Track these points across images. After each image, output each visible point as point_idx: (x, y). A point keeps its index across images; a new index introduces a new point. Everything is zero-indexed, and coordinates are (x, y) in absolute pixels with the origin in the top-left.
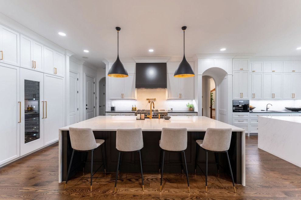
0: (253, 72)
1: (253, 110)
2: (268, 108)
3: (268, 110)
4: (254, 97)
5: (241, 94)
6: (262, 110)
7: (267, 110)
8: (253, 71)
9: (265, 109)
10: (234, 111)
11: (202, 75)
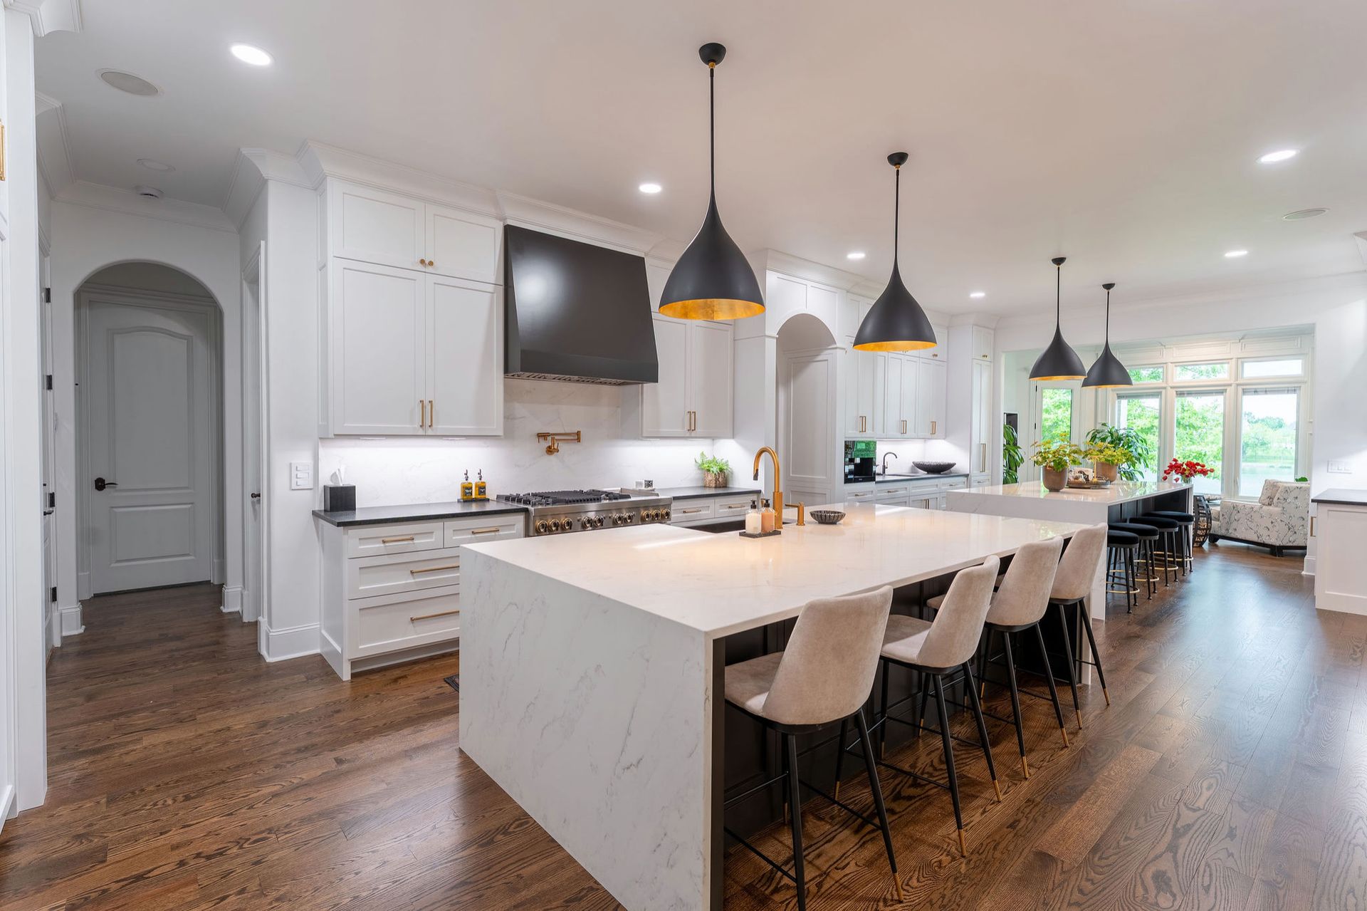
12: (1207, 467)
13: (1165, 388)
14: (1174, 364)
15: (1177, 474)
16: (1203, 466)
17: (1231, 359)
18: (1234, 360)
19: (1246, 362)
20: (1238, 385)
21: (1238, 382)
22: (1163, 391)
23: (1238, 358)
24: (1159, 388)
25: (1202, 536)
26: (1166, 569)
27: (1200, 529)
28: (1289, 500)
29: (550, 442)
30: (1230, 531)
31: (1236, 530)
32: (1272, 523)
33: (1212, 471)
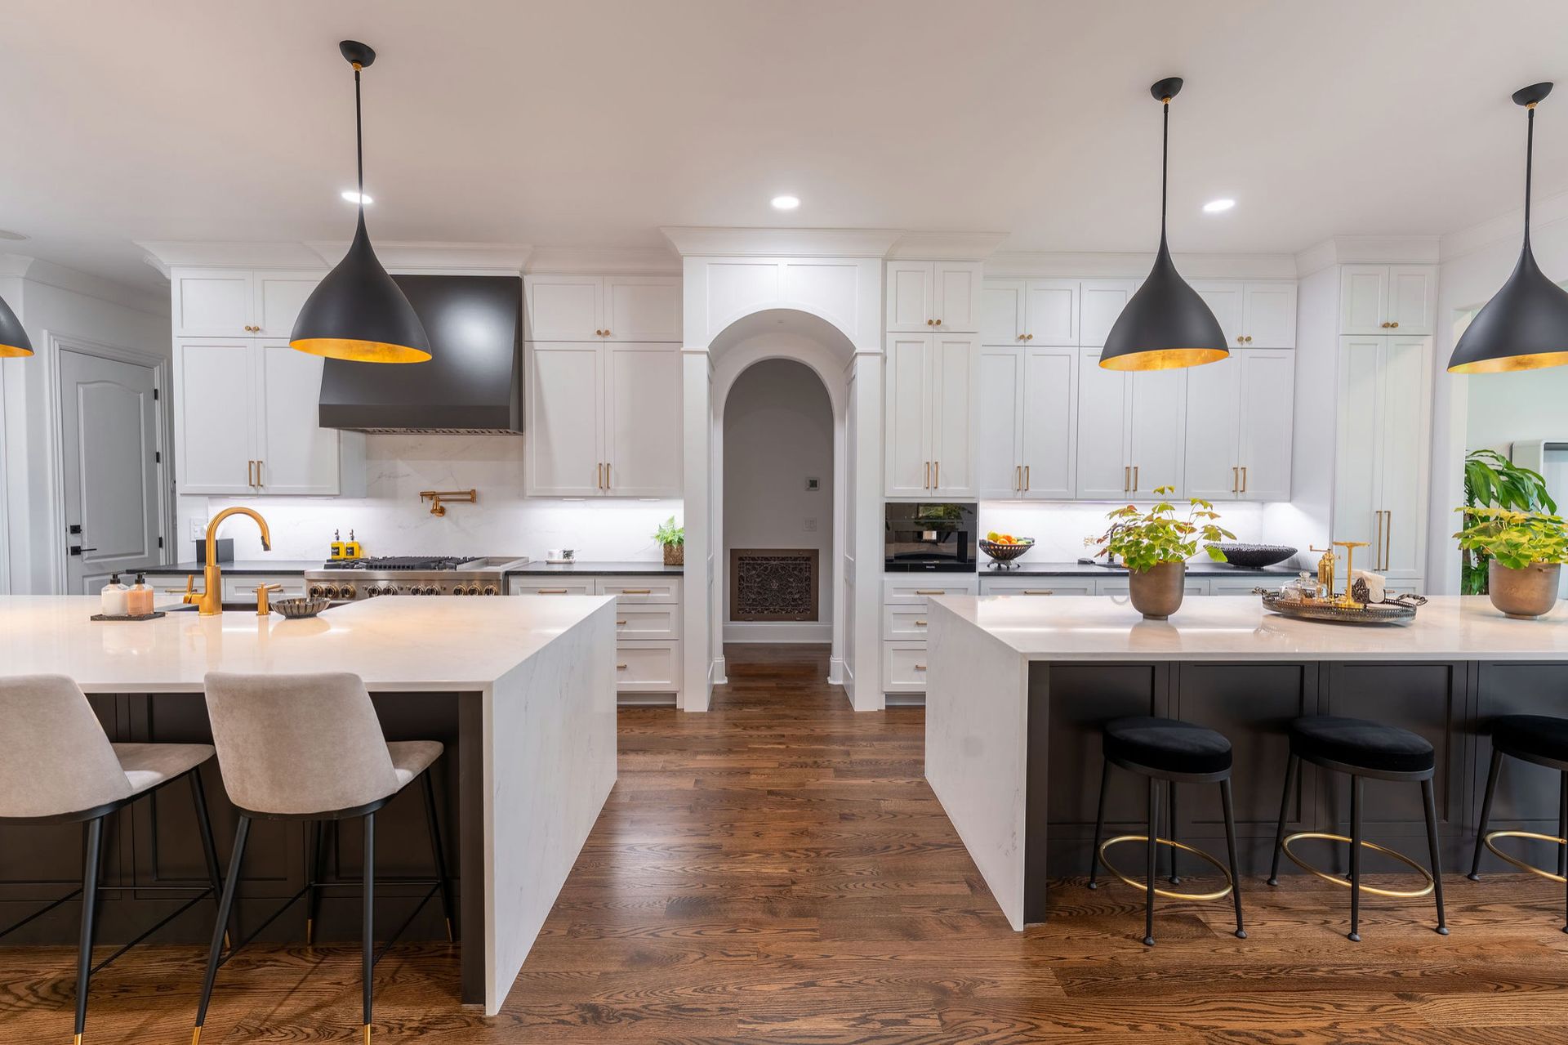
0: (1022, 342)
1: (1017, 560)
4: (1022, 486)
5: (930, 469)
6: (1082, 562)
7: (1111, 559)
8: (1022, 337)
10: (892, 565)
11: (707, 353)
29: (438, 502)
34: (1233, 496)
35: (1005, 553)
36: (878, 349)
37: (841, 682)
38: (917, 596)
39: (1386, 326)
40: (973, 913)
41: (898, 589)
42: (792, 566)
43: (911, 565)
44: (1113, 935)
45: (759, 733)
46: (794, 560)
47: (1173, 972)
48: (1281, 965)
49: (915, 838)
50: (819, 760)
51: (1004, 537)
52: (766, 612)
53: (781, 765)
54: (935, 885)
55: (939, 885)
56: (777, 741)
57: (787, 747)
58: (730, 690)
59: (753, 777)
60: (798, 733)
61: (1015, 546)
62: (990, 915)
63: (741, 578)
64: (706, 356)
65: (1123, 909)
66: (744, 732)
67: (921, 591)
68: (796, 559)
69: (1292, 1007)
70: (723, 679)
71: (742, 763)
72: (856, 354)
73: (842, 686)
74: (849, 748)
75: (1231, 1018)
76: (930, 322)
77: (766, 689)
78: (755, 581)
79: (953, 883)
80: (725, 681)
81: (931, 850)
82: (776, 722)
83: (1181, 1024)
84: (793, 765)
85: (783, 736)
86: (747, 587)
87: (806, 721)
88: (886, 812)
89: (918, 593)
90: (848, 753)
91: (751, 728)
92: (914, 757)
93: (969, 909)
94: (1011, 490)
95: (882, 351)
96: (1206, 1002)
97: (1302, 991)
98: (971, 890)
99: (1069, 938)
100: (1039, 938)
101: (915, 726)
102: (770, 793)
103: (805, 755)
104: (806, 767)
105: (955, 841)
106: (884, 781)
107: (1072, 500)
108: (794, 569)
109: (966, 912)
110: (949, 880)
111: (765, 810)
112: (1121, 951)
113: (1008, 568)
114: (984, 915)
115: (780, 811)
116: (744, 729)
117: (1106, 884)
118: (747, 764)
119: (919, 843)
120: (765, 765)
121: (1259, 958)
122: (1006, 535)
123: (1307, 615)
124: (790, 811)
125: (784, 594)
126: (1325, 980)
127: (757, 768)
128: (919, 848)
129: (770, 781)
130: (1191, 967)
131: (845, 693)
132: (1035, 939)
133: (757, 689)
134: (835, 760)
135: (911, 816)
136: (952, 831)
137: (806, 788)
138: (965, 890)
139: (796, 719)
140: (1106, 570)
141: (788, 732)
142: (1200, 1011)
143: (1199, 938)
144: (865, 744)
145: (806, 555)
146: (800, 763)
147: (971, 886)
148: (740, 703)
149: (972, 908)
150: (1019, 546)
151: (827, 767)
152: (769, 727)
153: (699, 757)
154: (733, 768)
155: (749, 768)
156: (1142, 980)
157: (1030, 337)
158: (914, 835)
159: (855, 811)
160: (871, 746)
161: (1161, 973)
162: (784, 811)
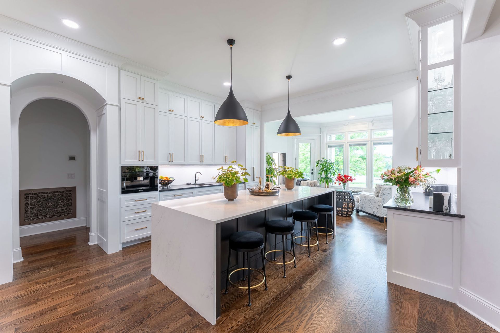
0: (170, 112)
1: (170, 185)
2: (197, 179)
3: (198, 182)
4: (171, 160)
5: (141, 153)
6: (188, 184)
7: (195, 182)
8: (170, 110)
9: (193, 182)
10: (124, 191)
11: (10, 86)
12: (353, 178)
13: (345, 143)
14: (348, 133)
15: (340, 181)
16: (351, 177)
17: (369, 130)
18: (370, 130)
19: (374, 131)
20: (371, 141)
21: (371, 140)
22: (345, 144)
23: (371, 130)
24: (343, 143)
25: (350, 211)
26: (327, 234)
27: (350, 208)
28: (386, 195)
30: (363, 208)
31: (365, 208)
32: (379, 206)
33: (354, 179)
34: (225, 163)
35: (166, 183)
36: (117, 104)
37: (96, 243)
38: (136, 202)
39: (253, 124)
40: (196, 326)
41: (128, 200)
42: (60, 195)
43: (133, 190)
44: (240, 308)
45: (55, 282)
46: (62, 192)
47: (260, 312)
48: (278, 294)
49: (159, 304)
50: (98, 285)
51: (165, 178)
52: (44, 218)
53: (76, 295)
54: (177, 322)
55: (178, 322)
56: (69, 283)
57: (77, 284)
58: (27, 264)
59: (59, 310)
60: (81, 274)
61: (169, 181)
62: (203, 323)
63: (28, 204)
64: (9, 88)
65: (237, 296)
66: (45, 285)
67: (137, 200)
68: (63, 192)
69: (287, 306)
70: (20, 259)
71: (49, 304)
72: (107, 104)
73: (97, 245)
74: (111, 273)
75: (279, 319)
76: (140, 98)
77: (52, 257)
78: (37, 204)
79: (183, 317)
80: (22, 259)
81: (168, 306)
82: (64, 273)
83: (272, 330)
84: (84, 293)
85: (72, 279)
86: (31, 208)
87: (83, 267)
88: (142, 297)
89: (136, 201)
90: (112, 276)
91: (49, 281)
92: (143, 267)
93: (194, 325)
94: (167, 161)
95: (119, 105)
96: (272, 317)
97: (286, 299)
98: (191, 316)
99: (230, 318)
100: (222, 323)
101: (138, 253)
102: (74, 314)
103: (88, 285)
104: (92, 291)
105: (175, 297)
106: (134, 283)
107: (186, 164)
108: (62, 196)
109: (194, 327)
110: (181, 317)
111: (75, 326)
112: (245, 313)
113: (167, 188)
114: (201, 325)
115: (84, 323)
116: (44, 283)
117: (229, 290)
118: (53, 304)
119: (162, 306)
120: (65, 299)
121: (273, 294)
122: (166, 177)
123: (262, 195)
124: (90, 320)
125: (56, 208)
126: (288, 293)
127: (61, 303)
128: (163, 308)
129: (72, 308)
130: (263, 307)
131: (99, 247)
132: (221, 325)
133: (46, 258)
134: (106, 282)
135: (153, 294)
136: (172, 294)
137: (96, 302)
138: (188, 318)
139: (77, 267)
140: (194, 186)
141: (74, 276)
142: (273, 321)
143: (259, 296)
144: (119, 269)
145: (68, 190)
146: (87, 290)
147: (190, 315)
148: (37, 269)
149: (195, 324)
150: (170, 180)
151: (104, 287)
152: (61, 277)
153: (14, 313)
154: (43, 310)
155: (55, 306)
156: (255, 320)
157: (173, 111)
158: (159, 303)
159: (127, 303)
160: (122, 269)
161: (258, 315)
162: (87, 321)
